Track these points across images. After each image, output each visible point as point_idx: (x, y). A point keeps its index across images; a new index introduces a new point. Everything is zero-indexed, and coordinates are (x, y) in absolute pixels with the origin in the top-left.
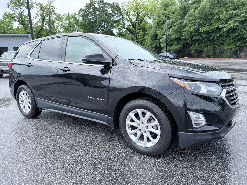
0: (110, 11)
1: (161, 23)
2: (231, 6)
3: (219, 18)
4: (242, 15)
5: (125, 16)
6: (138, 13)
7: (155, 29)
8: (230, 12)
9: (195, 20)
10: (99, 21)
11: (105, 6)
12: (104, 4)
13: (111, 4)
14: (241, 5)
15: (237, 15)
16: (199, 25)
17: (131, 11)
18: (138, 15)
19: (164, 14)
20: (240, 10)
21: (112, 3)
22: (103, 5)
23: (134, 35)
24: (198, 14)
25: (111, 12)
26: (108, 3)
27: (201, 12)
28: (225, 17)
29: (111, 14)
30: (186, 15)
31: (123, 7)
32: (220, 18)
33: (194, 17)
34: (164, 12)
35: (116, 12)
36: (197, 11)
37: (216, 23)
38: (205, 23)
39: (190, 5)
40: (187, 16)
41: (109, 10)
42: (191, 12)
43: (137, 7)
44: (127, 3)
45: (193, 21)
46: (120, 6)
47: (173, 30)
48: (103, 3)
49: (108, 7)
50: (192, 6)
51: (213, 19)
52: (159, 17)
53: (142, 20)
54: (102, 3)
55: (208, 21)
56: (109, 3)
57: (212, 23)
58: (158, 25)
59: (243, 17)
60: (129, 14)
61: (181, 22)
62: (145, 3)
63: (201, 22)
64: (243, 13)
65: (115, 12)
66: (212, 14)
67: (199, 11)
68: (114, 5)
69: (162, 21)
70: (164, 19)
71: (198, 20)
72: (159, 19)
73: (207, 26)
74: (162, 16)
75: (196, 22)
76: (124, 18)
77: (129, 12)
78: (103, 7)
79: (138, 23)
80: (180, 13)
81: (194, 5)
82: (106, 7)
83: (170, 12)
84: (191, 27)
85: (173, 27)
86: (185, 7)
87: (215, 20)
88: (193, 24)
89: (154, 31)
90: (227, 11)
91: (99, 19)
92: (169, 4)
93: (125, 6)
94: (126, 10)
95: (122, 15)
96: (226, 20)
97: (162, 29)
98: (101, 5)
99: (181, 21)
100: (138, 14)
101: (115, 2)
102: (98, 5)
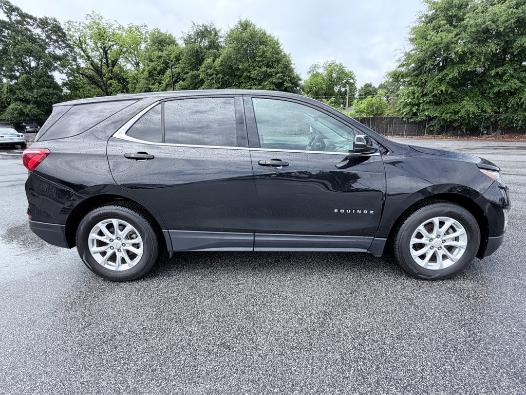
0: (40, 33)
1: (156, 72)
2: (264, 61)
3: (250, 75)
4: (279, 75)
5: (77, 50)
6: (105, 48)
7: (147, 82)
8: (264, 69)
9: (217, 75)
10: (15, 51)
11: (25, 21)
12: (24, 16)
13: (40, 19)
14: (275, 62)
15: (272, 74)
16: (223, 83)
17: (88, 41)
18: (106, 53)
19: (160, 57)
20: (275, 68)
21: (44, 19)
22: (19, 18)
23: (101, 88)
24: (220, 66)
25: (43, 36)
26: (31, 16)
27: (223, 63)
28: (258, 75)
29: (43, 40)
30: (201, 65)
31: (69, 30)
32: (252, 76)
33: (214, 70)
34: (160, 53)
35: (54, 37)
36: (218, 61)
37: (246, 83)
38: (231, 81)
39: (205, 50)
40: (203, 66)
41: (37, 31)
42: (208, 61)
43: (101, 35)
44: (77, 25)
45: (214, 76)
46: (62, 26)
47: (181, 86)
48: (18, 13)
49: (32, 24)
50: (209, 51)
51: (241, 76)
52: (151, 61)
53: (114, 63)
54: (16, 13)
55: (234, 79)
56: (34, 16)
57: (241, 81)
58: (151, 74)
59: (279, 78)
60: (84, 46)
61: (193, 75)
62: (117, 31)
63: (225, 78)
64: (278, 73)
65: (51, 39)
66: (238, 69)
67: (222, 61)
68: (47, 22)
69: (159, 68)
70: (161, 65)
71: (220, 76)
72: (151, 64)
73: (234, 86)
74: (157, 61)
75: (218, 78)
76: (75, 52)
77: (85, 43)
78: (18, 22)
79: (108, 68)
80: (189, 60)
81: (211, 51)
82: (28, 23)
83: (171, 56)
84: (211, 84)
85: (181, 82)
86: (197, 51)
87: (245, 78)
88: (214, 81)
89: (146, 86)
90: (260, 67)
91: (15, 47)
92: (165, 41)
93: (73, 30)
94: (78, 38)
95: (70, 47)
96: (259, 79)
97: (160, 83)
98: (15, 18)
99: (194, 73)
100: (104, 50)
101: (50, 17)
102: (6, 15)
